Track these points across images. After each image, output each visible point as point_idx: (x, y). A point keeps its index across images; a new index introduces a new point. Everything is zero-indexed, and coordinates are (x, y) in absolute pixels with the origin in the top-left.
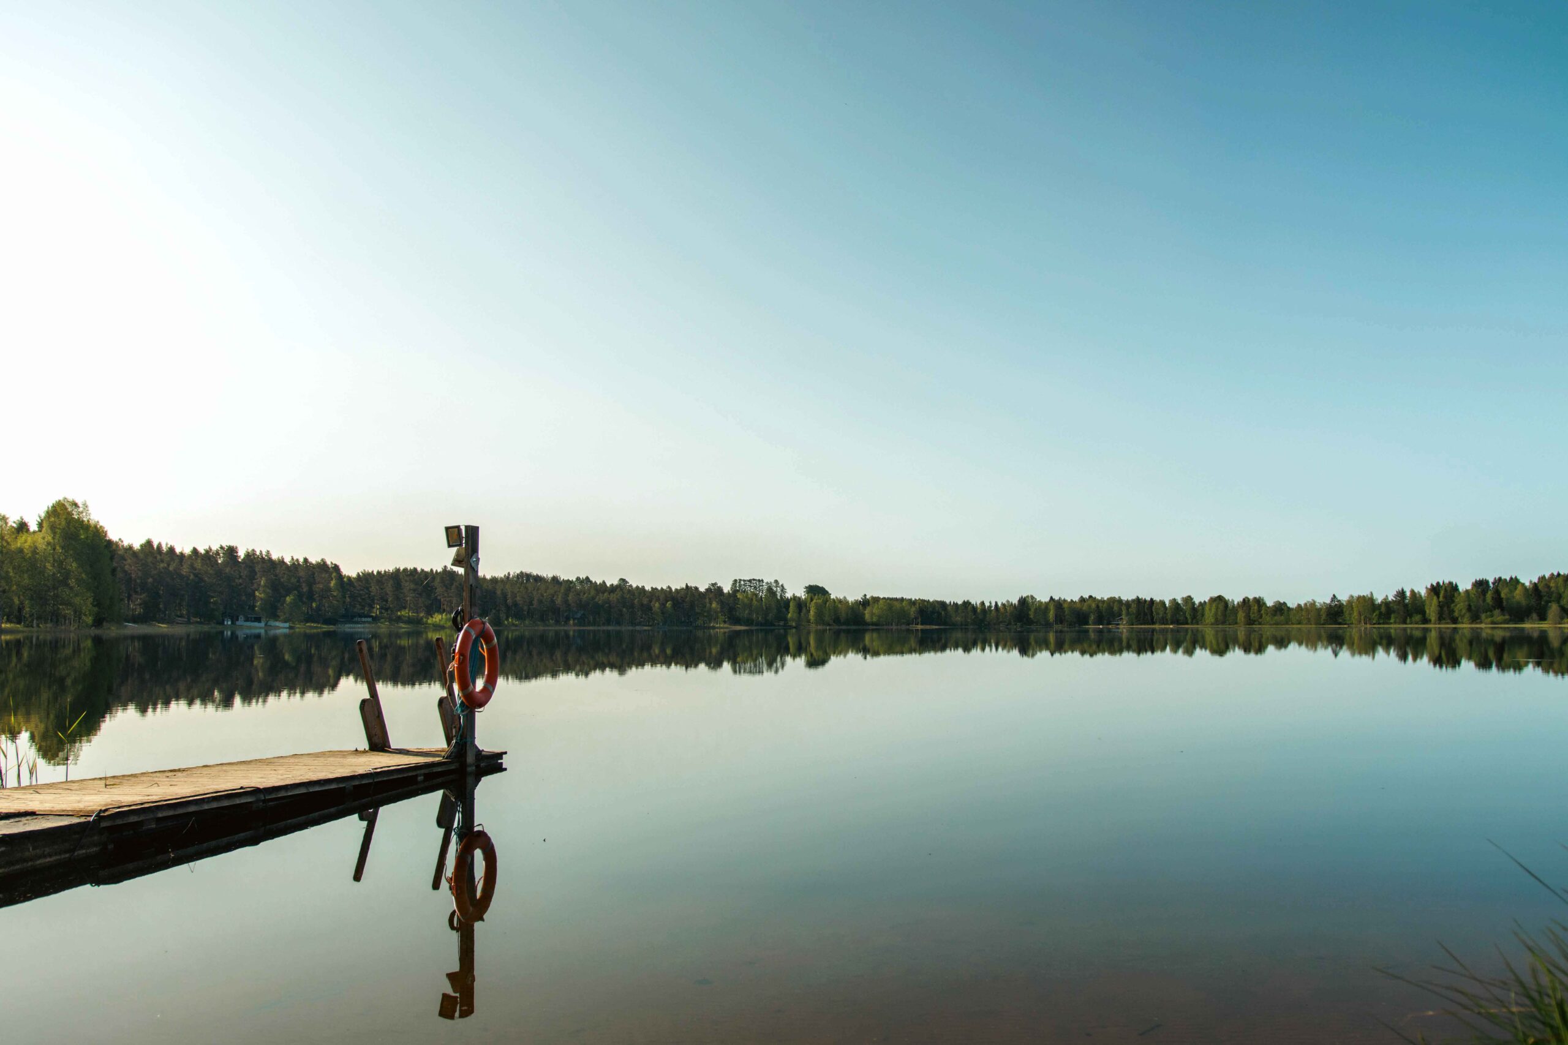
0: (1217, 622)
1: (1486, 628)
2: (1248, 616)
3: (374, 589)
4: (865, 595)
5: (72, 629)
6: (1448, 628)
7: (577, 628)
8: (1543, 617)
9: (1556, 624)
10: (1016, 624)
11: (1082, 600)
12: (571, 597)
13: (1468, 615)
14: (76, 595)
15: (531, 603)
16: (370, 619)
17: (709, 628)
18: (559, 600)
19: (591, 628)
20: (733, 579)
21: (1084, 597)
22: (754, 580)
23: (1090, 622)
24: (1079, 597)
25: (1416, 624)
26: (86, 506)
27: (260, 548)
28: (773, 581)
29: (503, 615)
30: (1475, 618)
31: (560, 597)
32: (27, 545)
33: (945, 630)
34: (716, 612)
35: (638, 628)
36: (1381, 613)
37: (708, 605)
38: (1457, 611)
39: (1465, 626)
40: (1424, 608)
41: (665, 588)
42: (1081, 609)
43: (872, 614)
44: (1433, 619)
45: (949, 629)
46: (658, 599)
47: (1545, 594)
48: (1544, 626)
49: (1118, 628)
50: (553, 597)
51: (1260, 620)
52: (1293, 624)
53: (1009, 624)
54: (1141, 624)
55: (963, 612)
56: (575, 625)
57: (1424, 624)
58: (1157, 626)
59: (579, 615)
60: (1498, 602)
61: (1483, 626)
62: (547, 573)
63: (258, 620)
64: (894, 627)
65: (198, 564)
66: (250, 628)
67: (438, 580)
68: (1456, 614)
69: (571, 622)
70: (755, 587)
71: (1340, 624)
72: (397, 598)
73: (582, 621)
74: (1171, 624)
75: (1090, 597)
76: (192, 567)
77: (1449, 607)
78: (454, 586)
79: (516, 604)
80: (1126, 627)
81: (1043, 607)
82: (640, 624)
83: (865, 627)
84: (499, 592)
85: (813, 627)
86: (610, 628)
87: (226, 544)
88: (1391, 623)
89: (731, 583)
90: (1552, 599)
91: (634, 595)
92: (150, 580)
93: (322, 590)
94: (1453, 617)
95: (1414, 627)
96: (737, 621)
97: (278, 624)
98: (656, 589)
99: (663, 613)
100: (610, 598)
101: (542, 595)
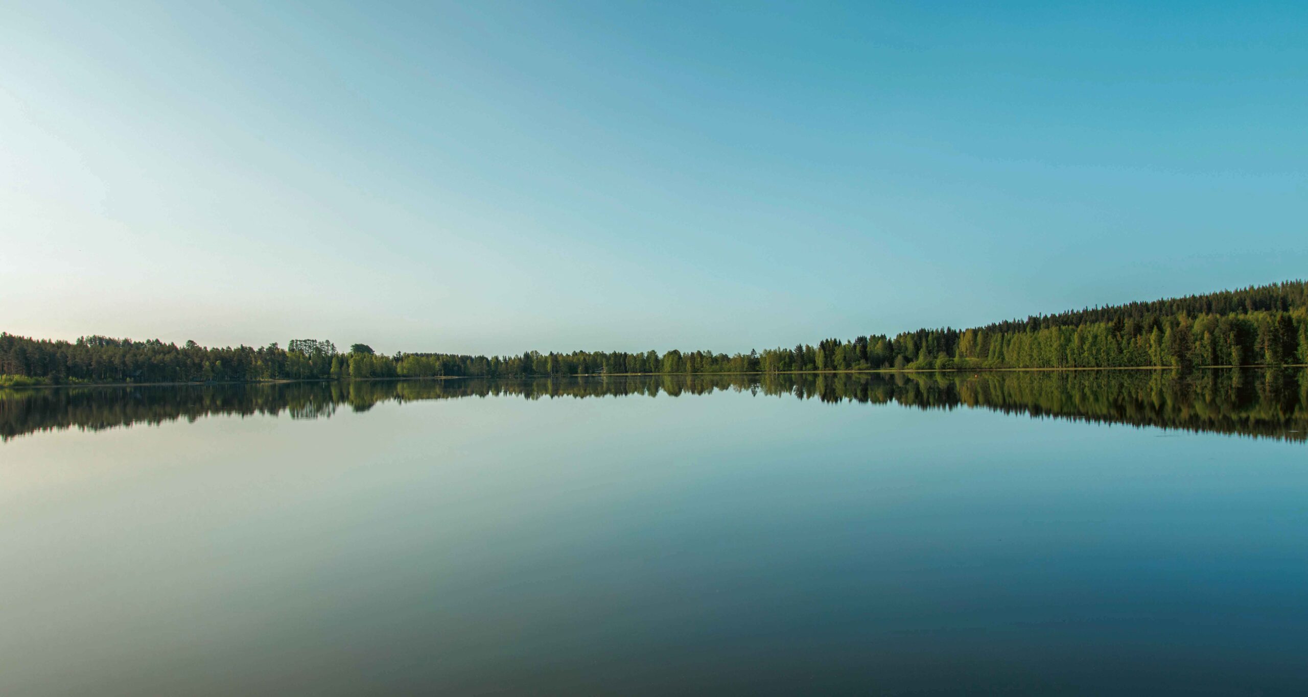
0: (672, 371)
1: (855, 373)
2: (693, 366)
4: (400, 352)
6: (830, 373)
7: (133, 385)
8: (892, 366)
9: (900, 370)
10: (521, 374)
11: (575, 354)
12: (128, 358)
13: (843, 363)
17: (255, 382)
18: (117, 361)
19: (148, 384)
20: (291, 340)
21: (576, 352)
22: (309, 340)
23: (579, 371)
24: (573, 352)
25: (809, 370)
28: (325, 341)
29: (62, 375)
30: (848, 366)
31: (117, 358)
33: (464, 379)
35: (191, 383)
36: (785, 363)
37: (254, 363)
38: (836, 361)
39: (841, 371)
40: (815, 359)
41: (223, 348)
42: (572, 361)
43: (403, 368)
44: (820, 367)
45: (467, 379)
46: (208, 359)
47: (896, 348)
48: (893, 371)
49: (600, 376)
50: (112, 358)
51: (702, 369)
52: (724, 371)
53: (516, 374)
54: (617, 373)
55: (480, 365)
56: (131, 382)
57: (814, 370)
58: (629, 374)
59: (136, 374)
60: (864, 354)
61: (853, 371)
62: (120, 337)
64: (421, 378)
68: (836, 363)
69: (128, 380)
70: (307, 347)
71: (757, 371)
73: (139, 379)
74: (640, 372)
75: (581, 351)
77: (831, 358)
78: (13, 350)
79: (75, 365)
80: (605, 375)
81: (543, 360)
82: (192, 380)
83: (397, 379)
84: (60, 355)
85: (353, 379)
88: (792, 370)
89: (289, 343)
90: (902, 351)
94: (834, 366)
95: (807, 372)
96: (287, 375)
98: (217, 349)
99: (213, 371)
100: (168, 358)
101: (101, 357)
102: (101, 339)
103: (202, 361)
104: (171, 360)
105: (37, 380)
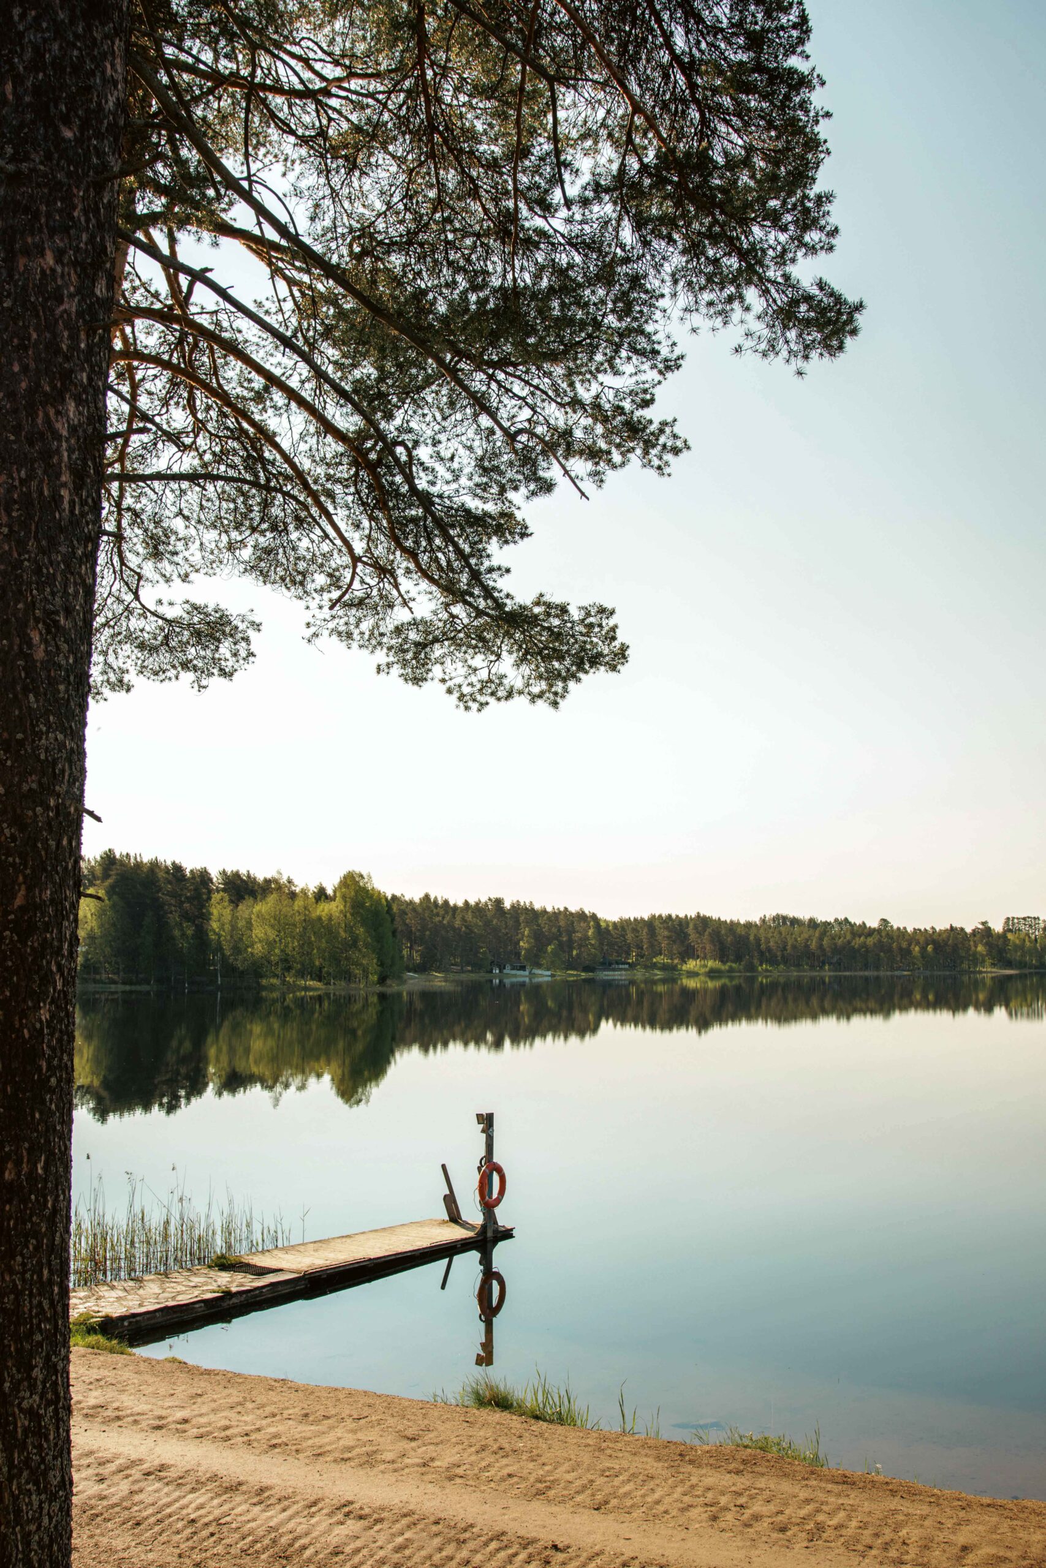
3: (630, 936)
5: (362, 986)
7: (832, 974)
12: (826, 941)
14: (364, 957)
15: (785, 949)
16: (627, 966)
17: (975, 972)
18: (813, 945)
19: (847, 973)
20: (1006, 917)
22: (1030, 917)
26: (370, 877)
27: (525, 899)
29: (756, 962)
31: (815, 941)
32: (324, 914)
34: (982, 955)
35: (897, 973)
37: (973, 948)
41: (928, 928)
46: (918, 943)
50: (808, 941)
56: (830, 970)
59: (835, 960)
63: (523, 968)
65: (469, 916)
66: (515, 976)
67: (691, 926)
69: (827, 967)
70: (1030, 926)
72: (652, 946)
73: (838, 966)
76: (464, 919)
79: (769, 950)
82: (899, 969)
84: (752, 938)
86: (866, 973)
87: (493, 896)
89: (1003, 921)
91: (892, 938)
92: (428, 933)
93: (581, 939)
96: (1009, 964)
97: (539, 972)
98: (918, 930)
99: (923, 957)
100: (870, 941)
101: (796, 940)
102: (784, 918)
103: (910, 945)
104: (875, 944)
105: (731, 967)
